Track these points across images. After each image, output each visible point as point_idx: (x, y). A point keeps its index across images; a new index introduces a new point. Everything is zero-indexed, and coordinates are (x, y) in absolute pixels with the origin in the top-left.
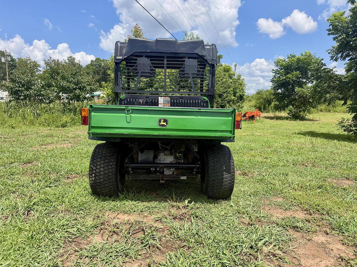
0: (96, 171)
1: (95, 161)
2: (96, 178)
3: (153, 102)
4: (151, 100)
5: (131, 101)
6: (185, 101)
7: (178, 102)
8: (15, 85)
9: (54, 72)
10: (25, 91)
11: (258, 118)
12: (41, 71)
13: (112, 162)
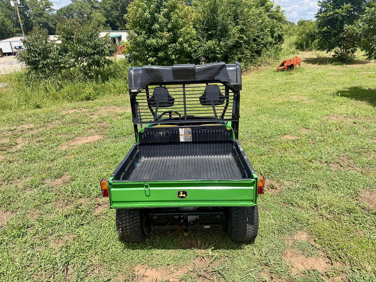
0: (122, 226)
1: (120, 216)
2: (123, 232)
3: (174, 133)
4: (171, 132)
5: (151, 134)
6: (207, 131)
7: (200, 132)
8: (31, 56)
9: (68, 33)
10: (42, 60)
11: (298, 66)
12: (54, 10)
13: (137, 216)
